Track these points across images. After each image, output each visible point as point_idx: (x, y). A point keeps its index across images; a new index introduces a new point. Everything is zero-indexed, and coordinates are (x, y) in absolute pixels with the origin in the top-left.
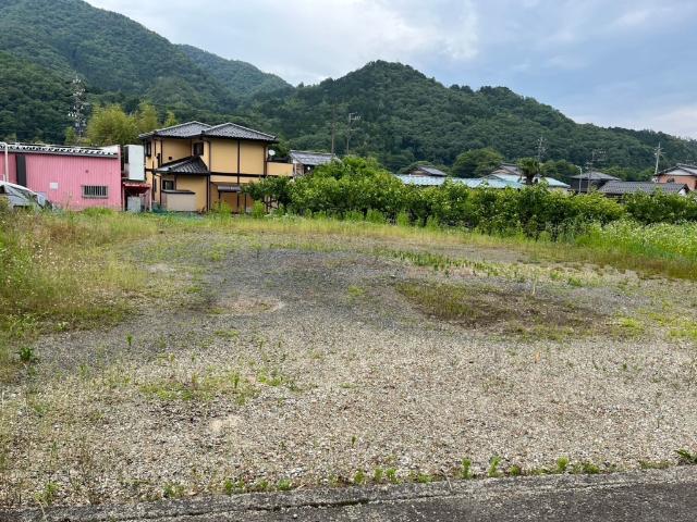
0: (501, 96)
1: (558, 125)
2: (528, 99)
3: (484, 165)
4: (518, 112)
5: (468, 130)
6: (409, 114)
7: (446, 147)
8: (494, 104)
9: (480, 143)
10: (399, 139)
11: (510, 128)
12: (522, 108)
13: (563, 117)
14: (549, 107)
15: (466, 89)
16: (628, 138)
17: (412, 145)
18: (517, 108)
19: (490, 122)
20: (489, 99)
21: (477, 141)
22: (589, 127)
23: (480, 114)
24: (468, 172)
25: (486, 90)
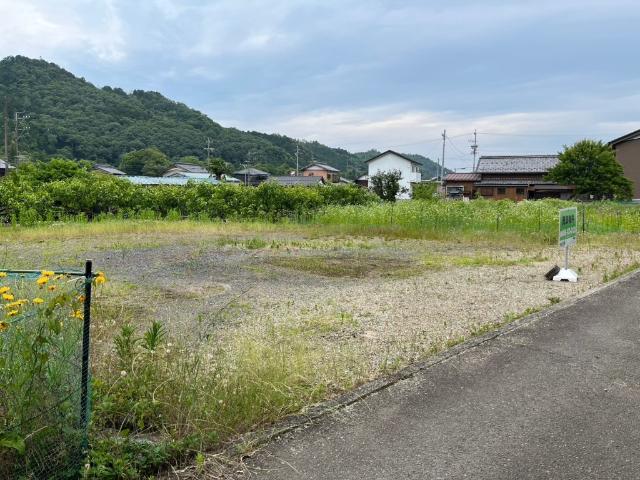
0: (154, 100)
1: (208, 128)
2: (179, 104)
3: (150, 164)
4: (172, 115)
5: (128, 130)
6: (61, 112)
7: (107, 146)
8: (148, 107)
9: (141, 143)
10: (53, 137)
11: (167, 129)
12: (174, 112)
13: (211, 121)
14: (198, 112)
15: (119, 91)
16: (263, 141)
17: (69, 144)
18: (170, 112)
19: (149, 123)
20: (143, 102)
21: (137, 141)
22: (232, 131)
23: (136, 116)
24: (136, 169)
25: (139, 94)
